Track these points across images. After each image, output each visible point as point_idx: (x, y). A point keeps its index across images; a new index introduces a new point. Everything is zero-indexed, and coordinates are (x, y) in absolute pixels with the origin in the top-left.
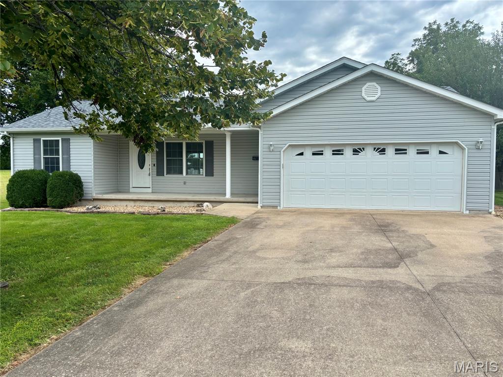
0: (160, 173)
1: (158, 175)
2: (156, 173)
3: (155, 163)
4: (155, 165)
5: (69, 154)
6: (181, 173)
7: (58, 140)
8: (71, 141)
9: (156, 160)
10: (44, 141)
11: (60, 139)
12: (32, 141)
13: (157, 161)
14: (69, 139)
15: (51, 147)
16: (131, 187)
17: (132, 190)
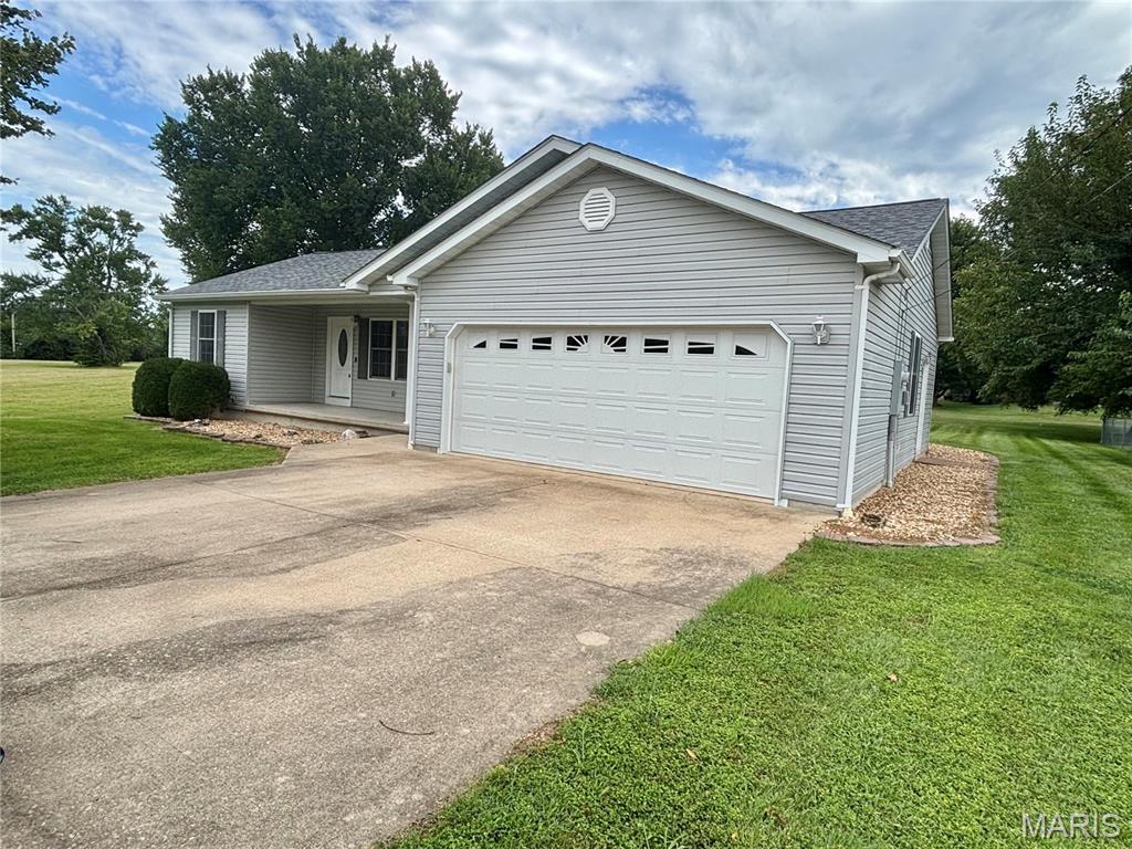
0: (362, 375)
1: (359, 377)
2: (357, 374)
3: (357, 356)
4: (357, 360)
5: (222, 336)
6: (389, 376)
7: (213, 314)
8: (226, 315)
9: (358, 351)
10: (201, 314)
11: (215, 311)
12: (190, 316)
13: (360, 353)
14: (225, 312)
15: (207, 325)
16: (327, 394)
17: (328, 401)
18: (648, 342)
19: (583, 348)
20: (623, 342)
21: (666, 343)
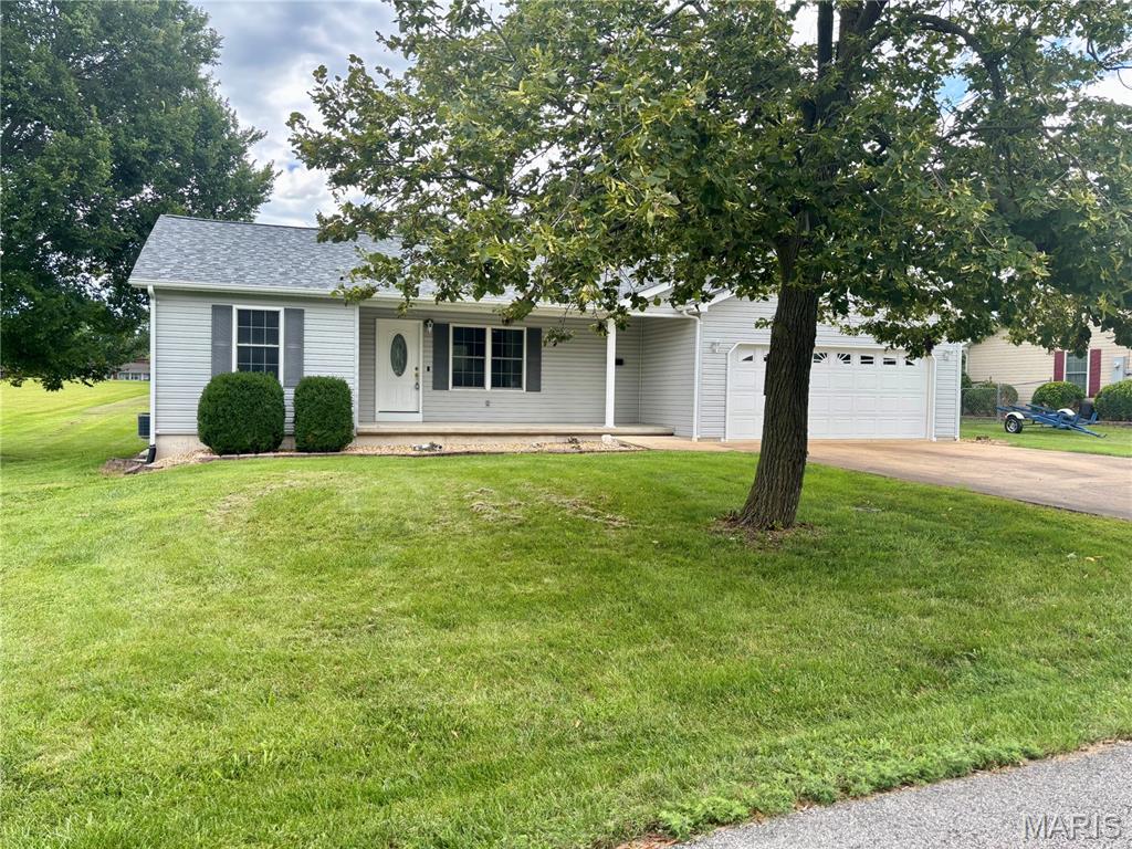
0: (439, 384)
1: (435, 387)
2: (431, 384)
3: (431, 365)
4: (431, 369)
5: (300, 341)
6: (481, 384)
7: (277, 313)
8: (306, 315)
9: (431, 359)
10: (240, 311)
11: (281, 310)
12: (210, 311)
13: (434, 362)
14: (302, 312)
15: (258, 325)
16: (378, 410)
17: (379, 417)
18: (863, 358)
19: (824, 360)
20: (848, 358)
21: (872, 358)
